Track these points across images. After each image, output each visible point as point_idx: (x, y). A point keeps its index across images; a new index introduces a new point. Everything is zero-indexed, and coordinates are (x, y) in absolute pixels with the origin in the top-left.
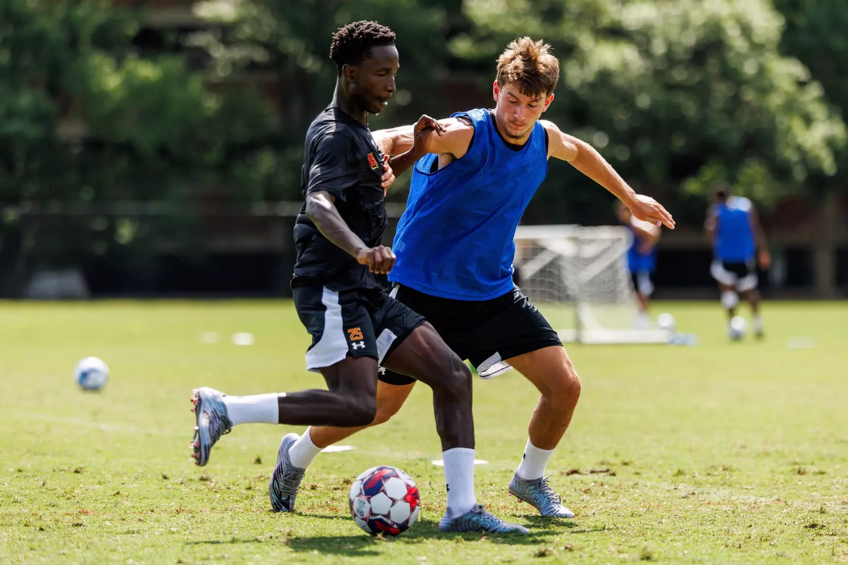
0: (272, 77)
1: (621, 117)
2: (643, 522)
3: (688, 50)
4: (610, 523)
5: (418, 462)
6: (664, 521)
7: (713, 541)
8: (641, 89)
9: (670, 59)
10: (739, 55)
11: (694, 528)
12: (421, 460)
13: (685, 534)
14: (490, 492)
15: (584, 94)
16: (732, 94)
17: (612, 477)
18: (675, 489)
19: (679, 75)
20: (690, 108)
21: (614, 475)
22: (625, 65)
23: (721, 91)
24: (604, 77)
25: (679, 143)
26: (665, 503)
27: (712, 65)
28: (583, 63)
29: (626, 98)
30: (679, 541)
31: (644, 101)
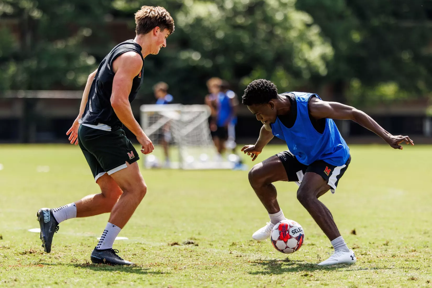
0: (16, 21)
1: (208, 44)
2: (212, 272)
3: (245, 6)
4: (194, 273)
5: (89, 238)
6: (223, 272)
7: (250, 284)
8: (219, 28)
9: (235, 12)
10: (273, 9)
11: (240, 276)
12: (91, 237)
13: (234, 280)
14: (129, 256)
15: (187, 30)
16: (268, 30)
17: (197, 247)
18: (230, 253)
19: (240, 20)
20: (246, 38)
21: (197, 245)
22: (210, 15)
23: (263, 28)
24: (199, 21)
25: (239, 58)
26: (225, 262)
27: (258, 15)
28: (187, 13)
29: (210, 33)
30: (231, 284)
31: (220, 35)
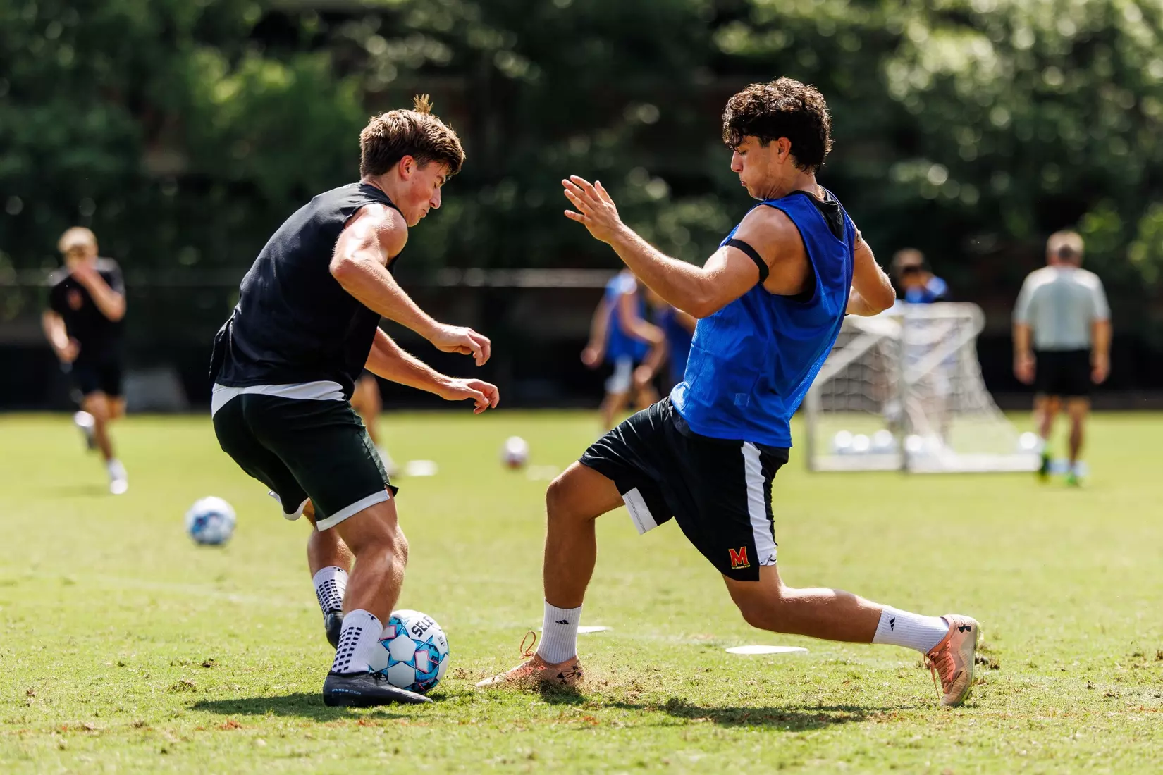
0: (458, 84)
1: (968, 141)
2: (1049, 737)
3: (1064, 41)
4: (1000, 740)
5: (705, 649)
6: (1078, 735)
7: (1156, 765)
8: (996, 101)
9: (1039, 57)
10: (1139, 49)
11: (1124, 747)
12: (710, 646)
13: (1112, 755)
15: (913, 105)
16: (1130, 106)
17: (995, 671)
18: (1089, 687)
19: (1053, 80)
20: (1072, 133)
21: (996, 667)
22: (975, 64)
23: (1113, 100)
24: (944, 83)
25: (1051, 179)
26: (1076, 709)
27: (1102, 67)
28: (914, 62)
29: (975, 113)
30: (1104, 766)
31: (1001, 118)
